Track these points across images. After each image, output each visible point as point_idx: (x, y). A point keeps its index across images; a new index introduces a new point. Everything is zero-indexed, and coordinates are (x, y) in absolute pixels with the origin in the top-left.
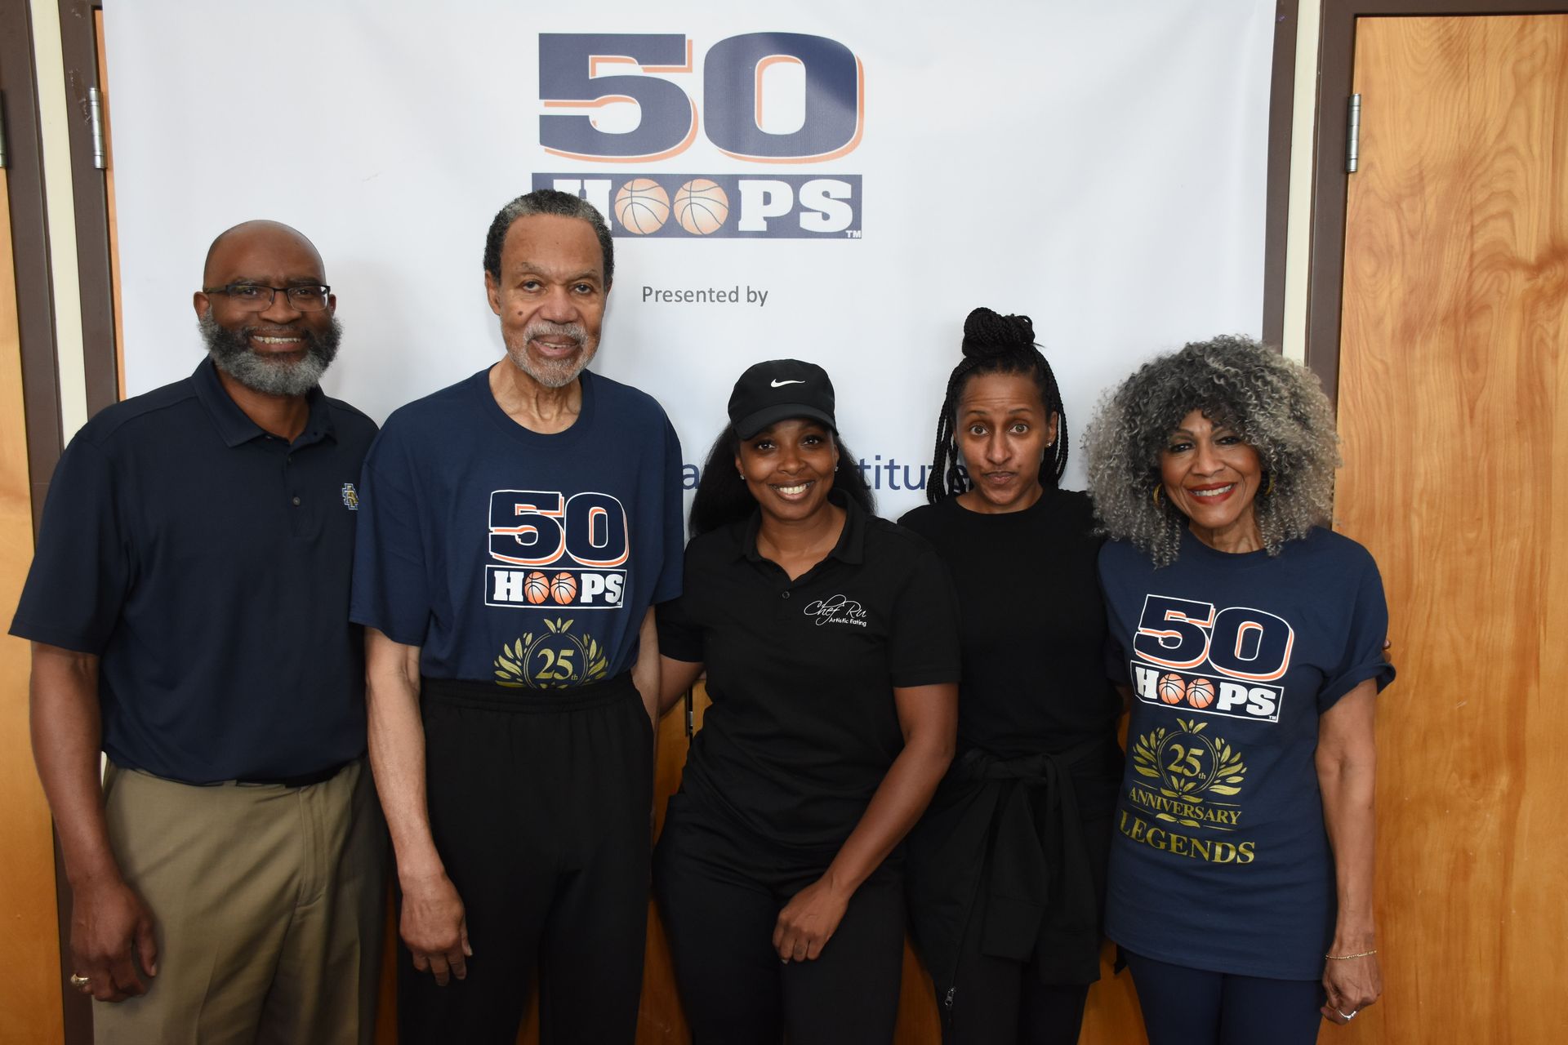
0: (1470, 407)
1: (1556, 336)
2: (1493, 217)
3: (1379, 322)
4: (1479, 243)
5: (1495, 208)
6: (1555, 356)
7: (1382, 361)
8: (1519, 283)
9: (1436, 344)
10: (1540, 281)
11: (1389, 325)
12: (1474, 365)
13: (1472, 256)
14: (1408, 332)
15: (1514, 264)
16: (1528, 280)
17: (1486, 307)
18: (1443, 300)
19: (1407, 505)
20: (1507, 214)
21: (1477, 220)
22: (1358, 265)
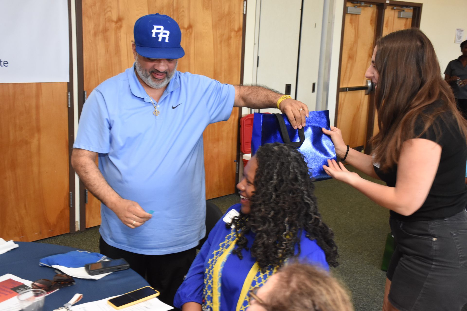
0: (107, 51)
1: (120, 36)
2: (108, 11)
3: (90, 32)
4: (107, 16)
5: (109, 9)
6: (121, 40)
7: (91, 40)
8: (114, 25)
9: (100, 37)
10: (117, 25)
11: (92, 32)
12: (107, 42)
13: (105, 19)
14: (95, 34)
15: (112, 21)
16: (115, 24)
17: (108, 30)
18: (101, 28)
19: (97, 70)
20: (110, 11)
21: (106, 12)
22: (85, 20)
